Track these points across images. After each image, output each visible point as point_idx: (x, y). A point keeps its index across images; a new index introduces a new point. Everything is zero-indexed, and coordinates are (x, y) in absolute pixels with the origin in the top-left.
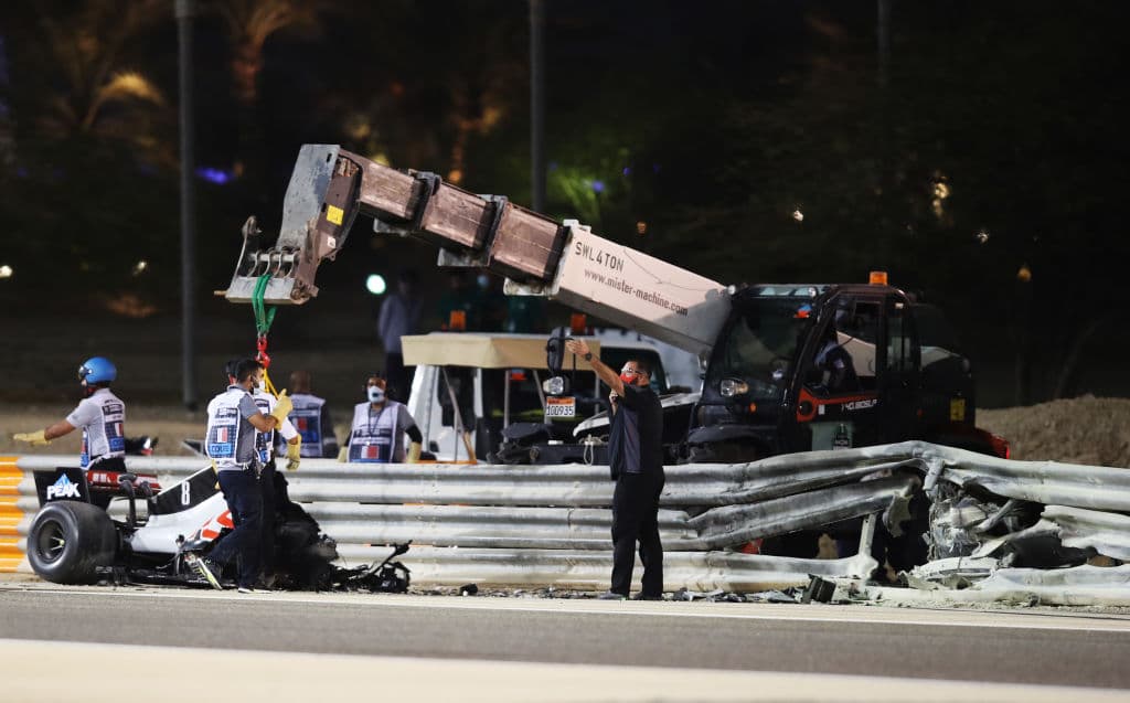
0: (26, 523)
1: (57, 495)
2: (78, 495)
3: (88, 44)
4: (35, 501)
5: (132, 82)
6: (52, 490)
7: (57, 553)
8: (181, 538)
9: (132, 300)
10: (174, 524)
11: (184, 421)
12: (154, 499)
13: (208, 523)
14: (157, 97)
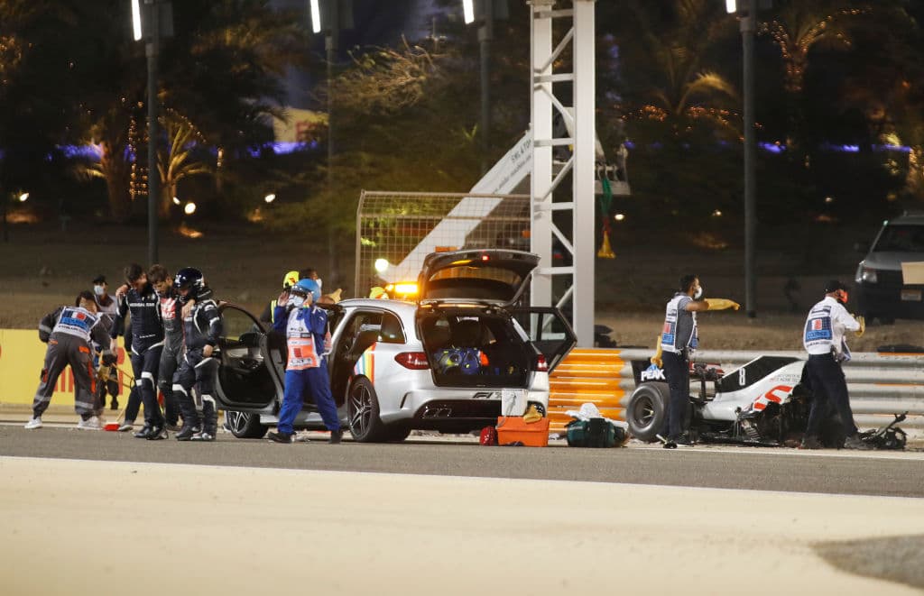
0: (626, 398)
1: (648, 378)
2: (663, 378)
3: (680, 52)
4: (632, 382)
5: (712, 79)
6: (644, 374)
7: (648, 421)
8: (739, 410)
9: (710, 238)
10: (734, 399)
11: (747, 325)
12: (719, 381)
13: (758, 398)
14: (730, 91)
